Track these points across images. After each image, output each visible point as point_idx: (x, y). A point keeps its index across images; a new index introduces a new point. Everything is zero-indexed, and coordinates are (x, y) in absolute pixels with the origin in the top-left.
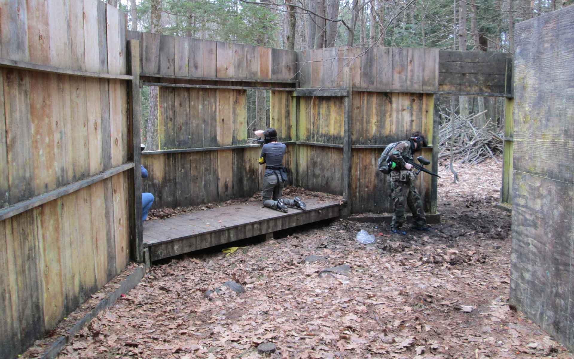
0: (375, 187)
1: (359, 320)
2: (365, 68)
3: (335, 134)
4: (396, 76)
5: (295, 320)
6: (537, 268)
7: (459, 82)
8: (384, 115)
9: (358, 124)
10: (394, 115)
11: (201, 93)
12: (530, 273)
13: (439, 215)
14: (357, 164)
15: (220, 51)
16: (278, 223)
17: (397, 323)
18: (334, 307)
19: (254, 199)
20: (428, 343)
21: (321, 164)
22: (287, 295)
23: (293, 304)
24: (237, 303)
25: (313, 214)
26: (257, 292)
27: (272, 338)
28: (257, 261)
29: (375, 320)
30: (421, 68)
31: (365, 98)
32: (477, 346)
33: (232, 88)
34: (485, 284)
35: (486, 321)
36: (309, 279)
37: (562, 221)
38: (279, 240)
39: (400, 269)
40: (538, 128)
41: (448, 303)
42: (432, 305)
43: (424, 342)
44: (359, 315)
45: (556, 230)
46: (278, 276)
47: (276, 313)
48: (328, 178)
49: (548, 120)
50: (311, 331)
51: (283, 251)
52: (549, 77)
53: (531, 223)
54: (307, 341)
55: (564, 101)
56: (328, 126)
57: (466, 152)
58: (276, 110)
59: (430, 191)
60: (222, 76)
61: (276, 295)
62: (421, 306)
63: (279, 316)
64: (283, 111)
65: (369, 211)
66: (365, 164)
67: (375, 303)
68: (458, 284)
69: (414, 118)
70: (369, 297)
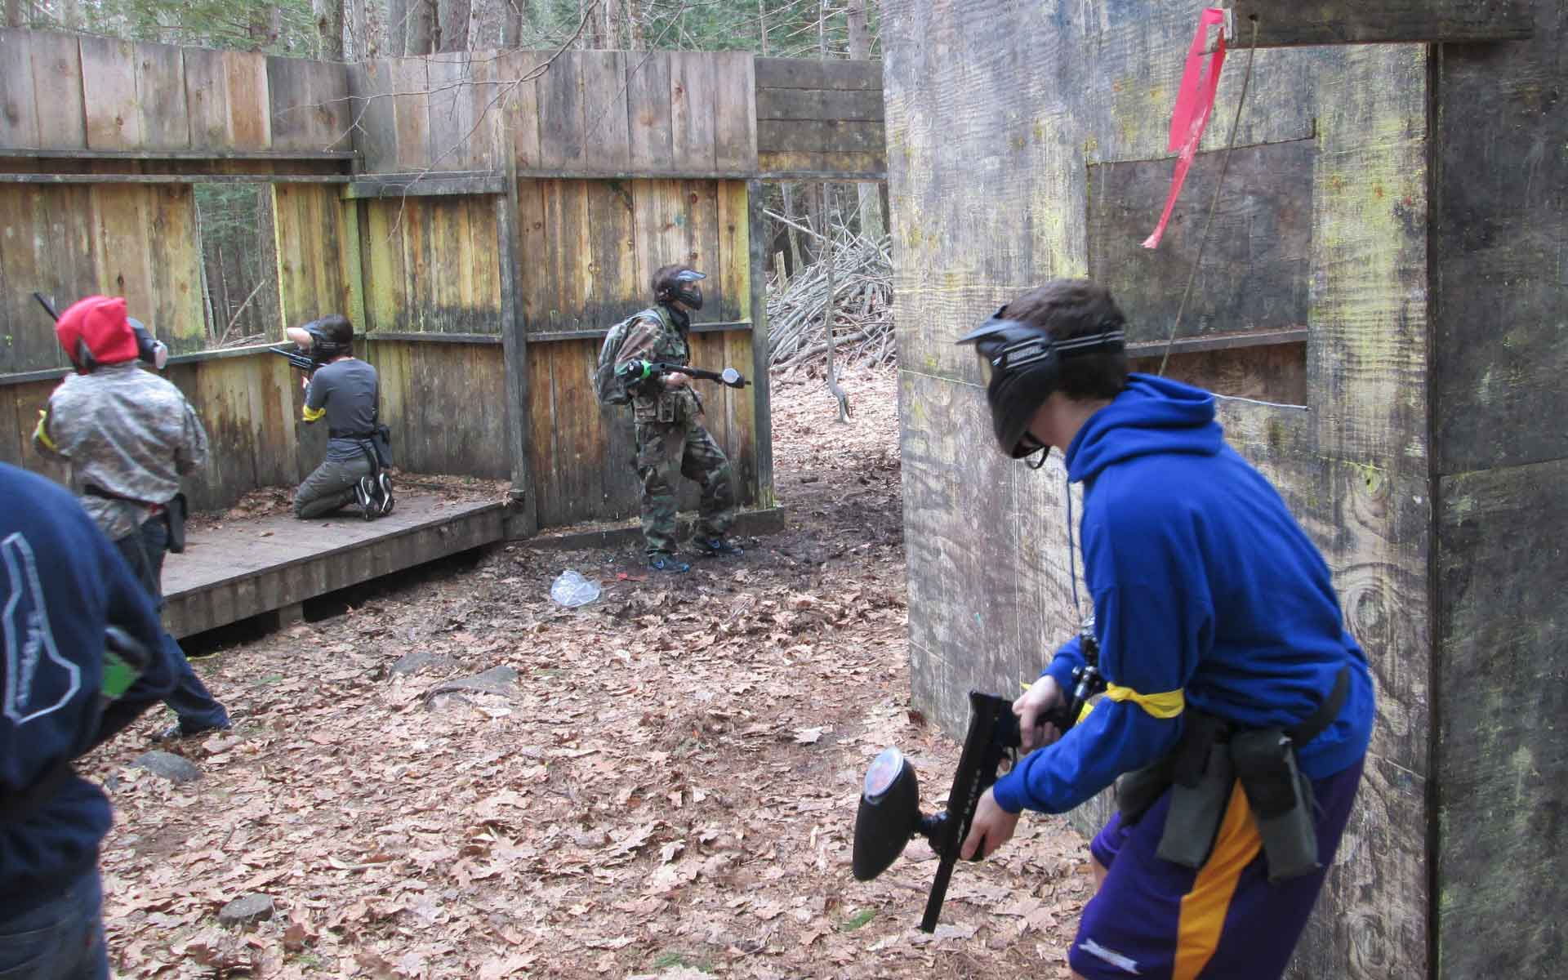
0: (603, 447)
1: (523, 803)
2: (550, 113)
3: (478, 303)
4: (642, 132)
5: (344, 828)
6: (957, 608)
7: (818, 144)
8: (615, 243)
9: (542, 272)
10: (643, 241)
11: (36, 198)
12: (946, 623)
13: (781, 510)
14: (545, 386)
15: (91, 66)
16: (315, 576)
17: (624, 794)
18: (460, 780)
19: (241, 514)
20: (694, 831)
21: (444, 394)
22: (328, 766)
23: (342, 790)
24: (172, 809)
25: (422, 539)
26: (238, 771)
27: (268, 884)
28: (248, 691)
29: (567, 796)
30: (708, 110)
31: (558, 198)
32: (816, 819)
33: (143, 179)
34: (866, 669)
35: (848, 758)
36: (397, 718)
37: (996, 485)
38: (322, 624)
39: (655, 659)
40: (937, 260)
41: (763, 727)
42: (723, 739)
43: (684, 831)
44: (523, 791)
45: (985, 509)
46: (310, 723)
47: (290, 818)
48: (466, 434)
49: (954, 238)
50: (383, 850)
51: (332, 654)
52: (950, 129)
53: (939, 500)
54: (370, 874)
55: (981, 189)
56: (454, 280)
57: (880, 335)
58: (296, 242)
59: (753, 449)
60: (104, 143)
61: (295, 773)
62: (693, 745)
63: (296, 825)
64: (318, 247)
65: (591, 517)
66: (569, 385)
67: (572, 753)
68: (800, 677)
69: (698, 248)
70: (560, 742)
